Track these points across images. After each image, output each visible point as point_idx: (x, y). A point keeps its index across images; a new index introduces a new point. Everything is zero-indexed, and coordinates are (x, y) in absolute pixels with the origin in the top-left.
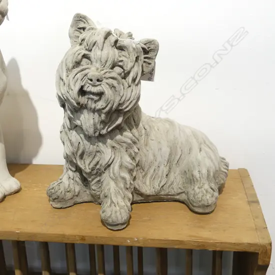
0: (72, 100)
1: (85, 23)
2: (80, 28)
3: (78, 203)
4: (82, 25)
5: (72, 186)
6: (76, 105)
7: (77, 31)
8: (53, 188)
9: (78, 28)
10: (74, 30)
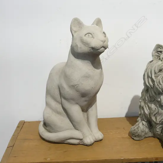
0: (160, 90)
1: (161, 49)
2: (158, 51)
3: (146, 138)
4: (159, 50)
5: (144, 129)
6: (162, 92)
7: (157, 52)
8: (134, 130)
9: (157, 51)
10: (155, 52)
